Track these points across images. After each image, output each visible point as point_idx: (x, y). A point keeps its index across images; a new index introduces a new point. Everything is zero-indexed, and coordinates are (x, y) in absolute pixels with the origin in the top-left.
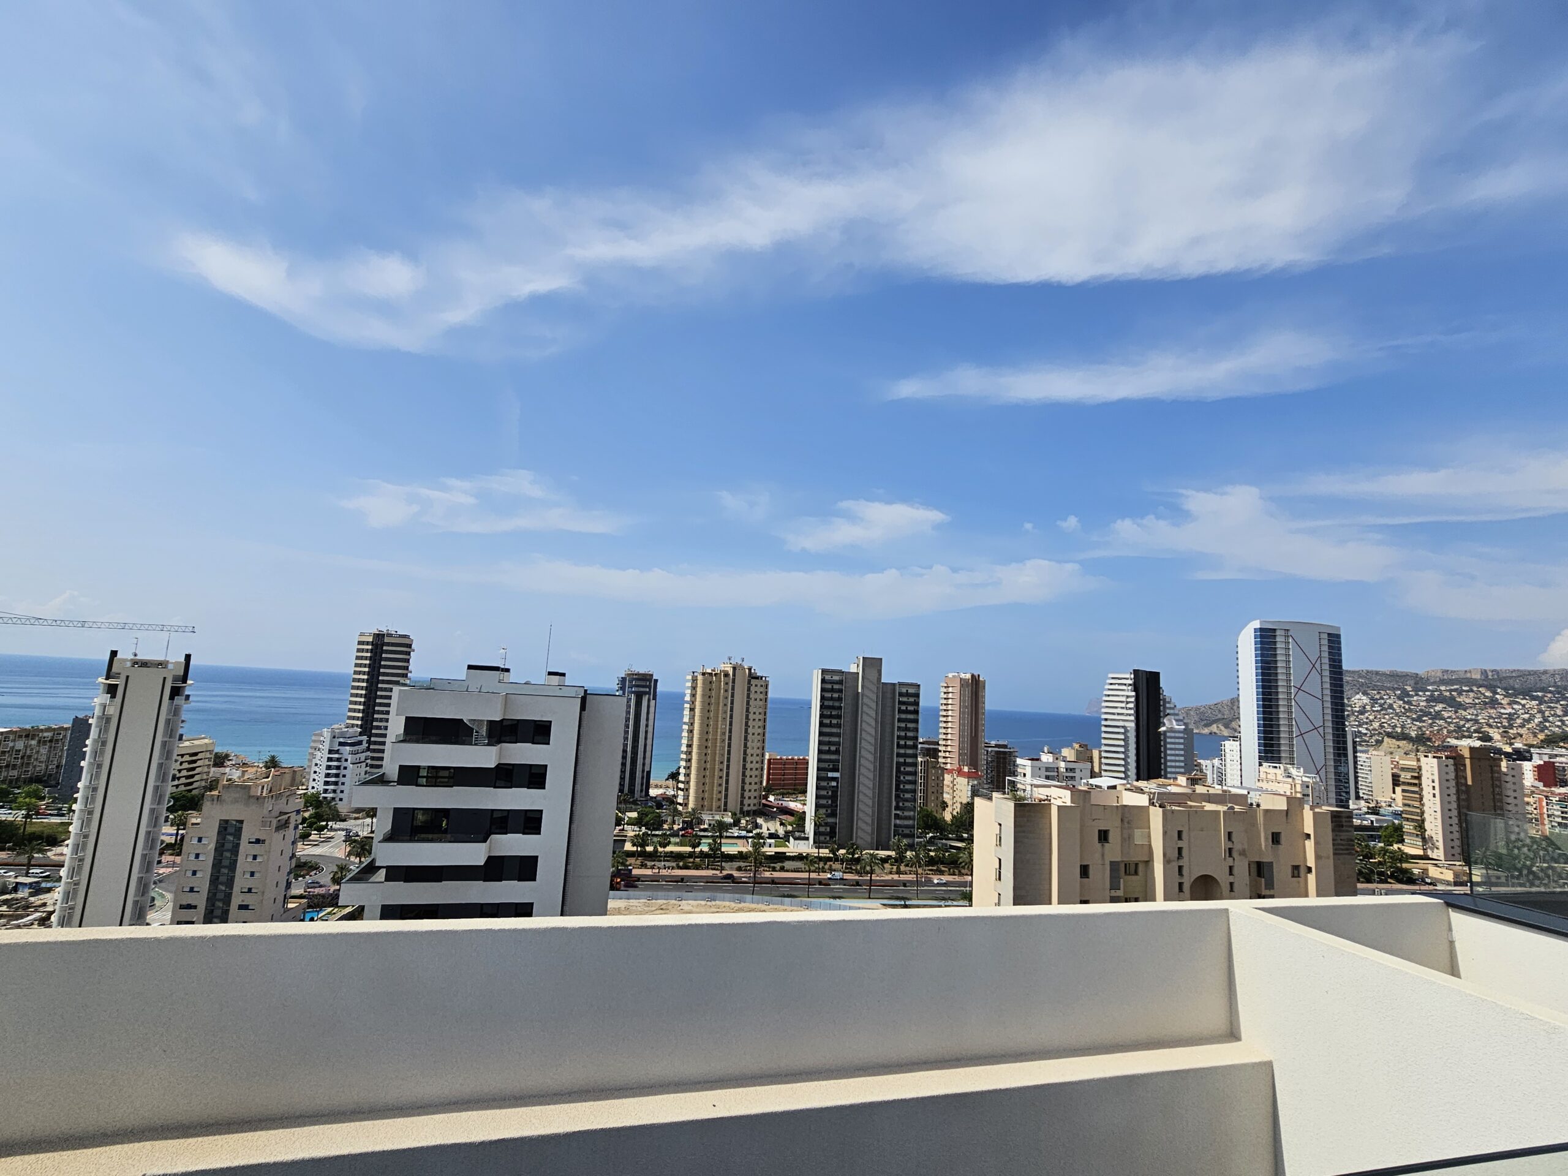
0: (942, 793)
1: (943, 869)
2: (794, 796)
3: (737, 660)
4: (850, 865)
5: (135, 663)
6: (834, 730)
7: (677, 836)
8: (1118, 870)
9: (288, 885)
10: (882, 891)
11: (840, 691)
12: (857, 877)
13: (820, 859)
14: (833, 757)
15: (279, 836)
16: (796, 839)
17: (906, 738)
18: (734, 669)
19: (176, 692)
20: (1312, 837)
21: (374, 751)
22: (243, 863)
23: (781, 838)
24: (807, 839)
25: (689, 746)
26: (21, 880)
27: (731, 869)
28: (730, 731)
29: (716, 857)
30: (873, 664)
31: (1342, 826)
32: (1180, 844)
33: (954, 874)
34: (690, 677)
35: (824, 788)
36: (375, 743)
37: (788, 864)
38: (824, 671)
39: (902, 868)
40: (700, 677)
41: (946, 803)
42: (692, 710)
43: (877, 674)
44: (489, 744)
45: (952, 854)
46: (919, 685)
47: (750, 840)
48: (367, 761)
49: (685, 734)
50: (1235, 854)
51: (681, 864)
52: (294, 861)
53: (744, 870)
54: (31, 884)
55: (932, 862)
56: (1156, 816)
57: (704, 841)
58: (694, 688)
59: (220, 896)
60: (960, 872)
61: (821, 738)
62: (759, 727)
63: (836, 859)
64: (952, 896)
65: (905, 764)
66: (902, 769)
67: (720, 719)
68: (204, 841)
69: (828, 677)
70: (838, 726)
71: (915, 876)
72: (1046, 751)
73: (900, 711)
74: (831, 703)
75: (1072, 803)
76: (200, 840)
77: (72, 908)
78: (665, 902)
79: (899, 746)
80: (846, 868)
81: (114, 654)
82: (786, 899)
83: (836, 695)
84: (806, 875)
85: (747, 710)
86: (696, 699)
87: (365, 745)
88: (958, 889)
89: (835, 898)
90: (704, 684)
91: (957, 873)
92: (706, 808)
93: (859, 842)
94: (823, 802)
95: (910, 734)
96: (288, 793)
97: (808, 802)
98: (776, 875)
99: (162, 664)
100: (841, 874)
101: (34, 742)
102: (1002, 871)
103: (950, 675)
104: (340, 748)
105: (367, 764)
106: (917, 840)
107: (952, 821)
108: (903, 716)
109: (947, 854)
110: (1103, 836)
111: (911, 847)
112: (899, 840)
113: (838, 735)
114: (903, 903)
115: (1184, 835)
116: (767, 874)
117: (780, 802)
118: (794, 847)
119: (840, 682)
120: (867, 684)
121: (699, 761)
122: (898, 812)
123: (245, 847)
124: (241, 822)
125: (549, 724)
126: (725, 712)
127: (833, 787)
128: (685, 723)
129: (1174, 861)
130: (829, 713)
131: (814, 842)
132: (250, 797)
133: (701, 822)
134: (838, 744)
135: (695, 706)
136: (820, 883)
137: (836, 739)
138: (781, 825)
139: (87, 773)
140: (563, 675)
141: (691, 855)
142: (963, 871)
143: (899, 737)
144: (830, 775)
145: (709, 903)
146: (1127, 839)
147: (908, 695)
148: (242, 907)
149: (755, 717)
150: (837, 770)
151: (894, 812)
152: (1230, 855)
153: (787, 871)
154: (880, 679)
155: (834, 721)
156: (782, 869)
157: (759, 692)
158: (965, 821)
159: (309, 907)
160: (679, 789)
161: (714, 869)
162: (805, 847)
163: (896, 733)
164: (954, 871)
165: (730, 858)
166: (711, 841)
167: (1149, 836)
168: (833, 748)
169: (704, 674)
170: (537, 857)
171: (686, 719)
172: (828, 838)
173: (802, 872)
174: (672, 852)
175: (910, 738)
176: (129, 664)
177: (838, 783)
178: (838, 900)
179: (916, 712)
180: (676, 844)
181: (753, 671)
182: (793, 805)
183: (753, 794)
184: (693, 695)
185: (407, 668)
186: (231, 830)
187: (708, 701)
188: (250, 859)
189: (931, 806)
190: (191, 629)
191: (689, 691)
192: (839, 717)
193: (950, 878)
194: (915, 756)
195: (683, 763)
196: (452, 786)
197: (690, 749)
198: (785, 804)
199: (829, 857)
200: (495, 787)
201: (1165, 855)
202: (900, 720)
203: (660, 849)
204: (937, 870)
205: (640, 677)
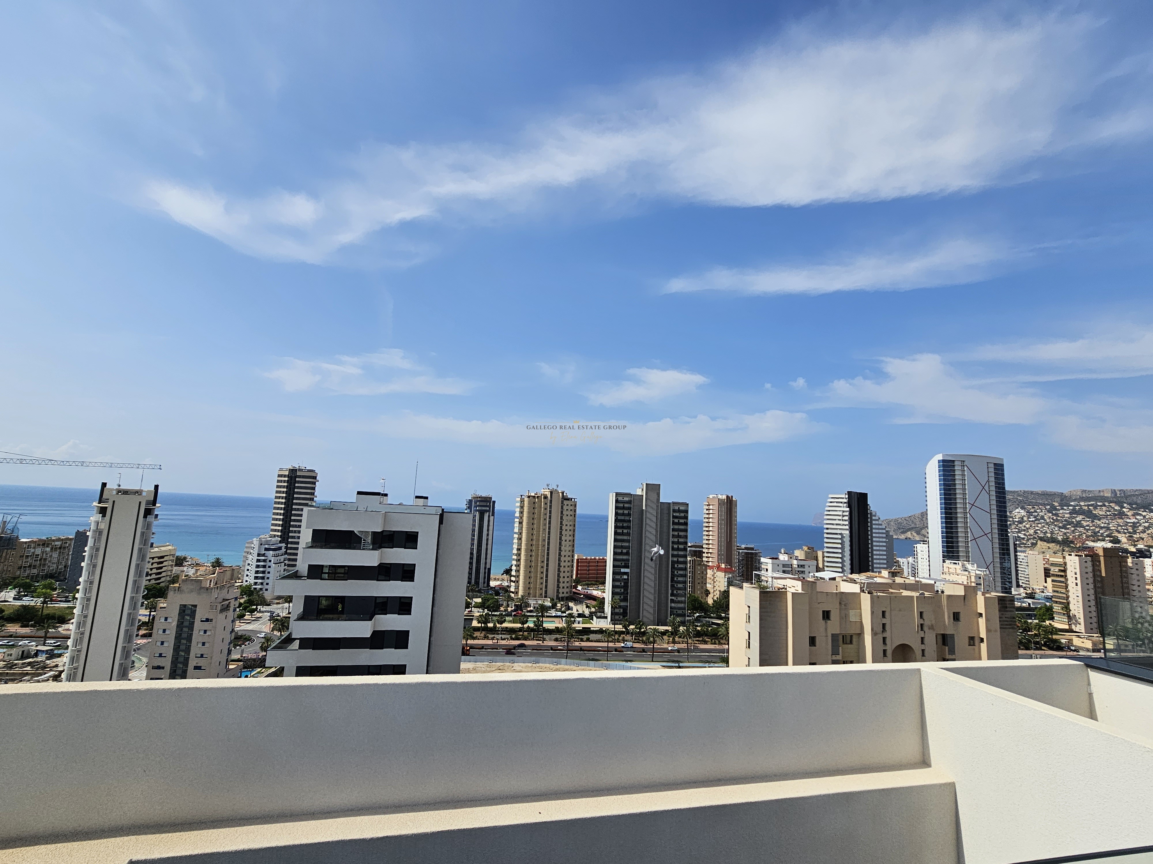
0: (706, 584)
1: (707, 640)
2: (596, 586)
3: (553, 487)
4: (638, 637)
5: (119, 491)
6: (625, 538)
7: (511, 615)
8: (838, 640)
9: (229, 652)
10: (661, 656)
11: (630, 508)
12: (643, 646)
13: (616, 632)
14: (625, 557)
15: (222, 616)
16: (597, 618)
17: (678, 543)
18: (551, 493)
19: (148, 512)
20: (984, 615)
21: (290, 554)
22: (197, 636)
23: (587, 617)
24: (606, 618)
25: (519, 549)
26: (40, 648)
27: (550, 640)
28: (549, 539)
29: (539, 631)
30: (653, 489)
31: (1006, 607)
32: (884, 621)
33: (715, 644)
34: (519, 499)
35: (618, 580)
36: (291, 548)
37: (592, 636)
38: (617, 494)
39: (677, 639)
40: (526, 499)
41: (709, 591)
42: (521, 523)
43: (656, 496)
44: (373, 549)
45: (714, 628)
46: (688, 504)
47: (564, 619)
48: (285, 562)
49: (516, 541)
50: (925, 628)
51: (514, 636)
52: (233, 634)
53: (560, 641)
54: (47, 651)
55: (698, 634)
56: (866, 600)
57: (530, 619)
58: (522, 507)
59: (181, 659)
60: (719, 641)
61: (616, 543)
62: (570, 536)
63: (628, 632)
64: (714, 660)
65: (678, 562)
66: (676, 566)
67: (541, 530)
68: (169, 620)
69: (620, 499)
70: (628, 534)
71: (686, 645)
72: (783, 552)
73: (674, 523)
74: (622, 518)
75: (802, 590)
76: (166, 619)
77: (76, 668)
78: (502, 664)
79: (673, 549)
80: (635, 639)
81: (104, 485)
82: (591, 662)
83: (626, 512)
84: (605, 644)
85: (561, 523)
86: (523, 515)
87: (284, 550)
88: (718, 654)
89: (627, 661)
90: (529, 504)
91: (717, 643)
92: (531, 596)
93: (645, 620)
94: (618, 590)
95: (681, 540)
96: (228, 586)
97: (606, 591)
98: (584, 644)
99: (138, 493)
100: (631, 643)
101: (48, 549)
102: (751, 641)
103: (711, 496)
104: (265, 552)
105: (285, 564)
106: (687, 618)
107: (713, 604)
108: (676, 527)
109: (710, 629)
110: (826, 615)
111: (683, 623)
112: (674, 618)
113: (628, 541)
114: (677, 665)
115: (887, 615)
116: (577, 644)
117: (586, 591)
118: (596, 624)
119: (629, 502)
120: (649, 503)
121: (526, 560)
122: (673, 598)
123: (198, 625)
124: (195, 606)
125: (416, 534)
126: (545, 525)
127: (625, 579)
128: (516, 533)
129: (880, 634)
130: (621, 525)
131: (611, 620)
132: (201, 588)
133: (529, 605)
134: (628, 547)
135: (523, 520)
136: (616, 650)
137: (626, 544)
138: (586, 607)
139: (86, 571)
140: (427, 498)
141: (521, 629)
142: (722, 641)
143: (673, 543)
144: (623, 570)
145: (534, 665)
146: (844, 617)
147: (679, 511)
148: (197, 668)
149: (567, 528)
150: (627, 567)
151: (670, 598)
152: (922, 630)
153: (592, 641)
154: (658, 499)
155: (625, 531)
156: (588, 640)
157: (569, 510)
158: (723, 604)
159: (245, 668)
160: (511, 581)
161: (538, 640)
162: (605, 624)
163: (671, 539)
164: (715, 641)
165: (549, 632)
166: (535, 619)
167: (861, 615)
168: (625, 551)
169: (529, 497)
170: (408, 631)
171: (516, 530)
172: (621, 617)
173: (602, 642)
174: (507, 628)
175: (681, 543)
176: (115, 492)
177: (628, 577)
178: (629, 662)
179: (686, 524)
180: (510, 622)
181: (565, 494)
182: (595, 593)
183: (565, 585)
184: (522, 512)
185: (313, 494)
186: (188, 612)
187: (532, 516)
188: (202, 633)
189: (698, 593)
190: (158, 467)
191: (518, 510)
192: (628, 528)
193: (712, 647)
194: (685, 556)
195: (514, 563)
196: (347, 580)
197: (519, 552)
198: (589, 592)
199: (622, 631)
200: (378, 580)
201: (872, 630)
202: (673, 530)
203: (498, 625)
204: (702, 641)
205: (483, 499)
